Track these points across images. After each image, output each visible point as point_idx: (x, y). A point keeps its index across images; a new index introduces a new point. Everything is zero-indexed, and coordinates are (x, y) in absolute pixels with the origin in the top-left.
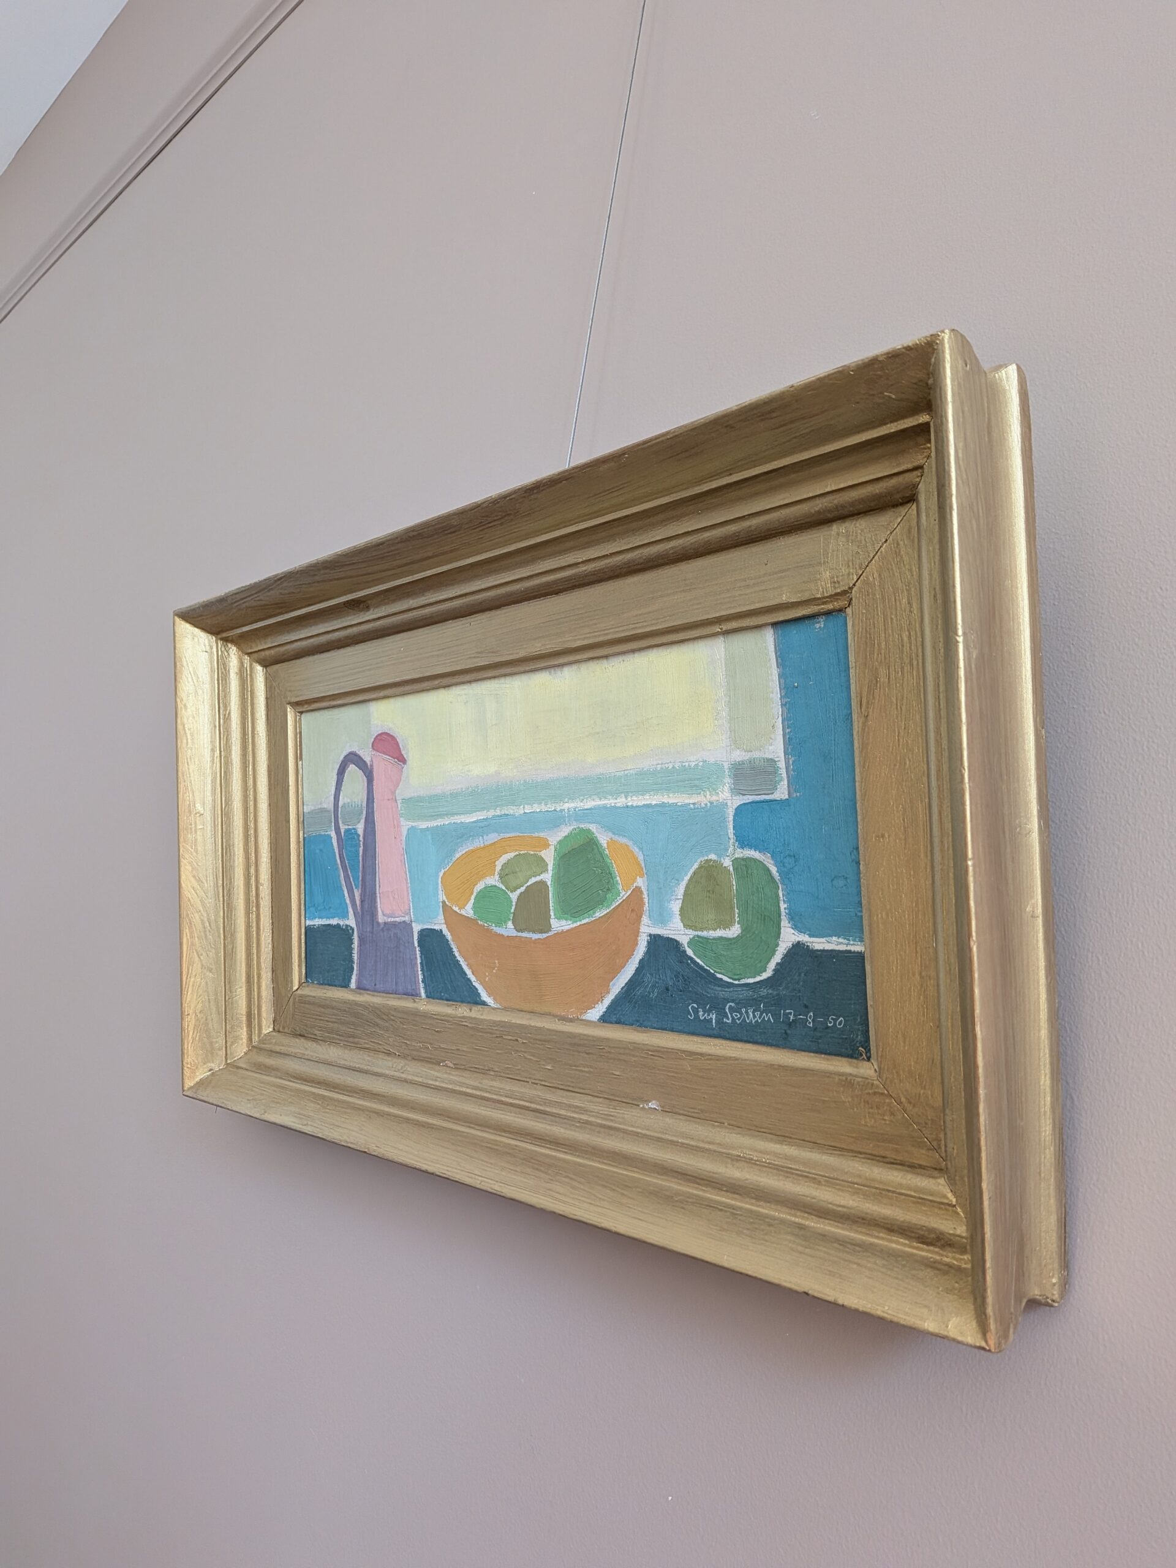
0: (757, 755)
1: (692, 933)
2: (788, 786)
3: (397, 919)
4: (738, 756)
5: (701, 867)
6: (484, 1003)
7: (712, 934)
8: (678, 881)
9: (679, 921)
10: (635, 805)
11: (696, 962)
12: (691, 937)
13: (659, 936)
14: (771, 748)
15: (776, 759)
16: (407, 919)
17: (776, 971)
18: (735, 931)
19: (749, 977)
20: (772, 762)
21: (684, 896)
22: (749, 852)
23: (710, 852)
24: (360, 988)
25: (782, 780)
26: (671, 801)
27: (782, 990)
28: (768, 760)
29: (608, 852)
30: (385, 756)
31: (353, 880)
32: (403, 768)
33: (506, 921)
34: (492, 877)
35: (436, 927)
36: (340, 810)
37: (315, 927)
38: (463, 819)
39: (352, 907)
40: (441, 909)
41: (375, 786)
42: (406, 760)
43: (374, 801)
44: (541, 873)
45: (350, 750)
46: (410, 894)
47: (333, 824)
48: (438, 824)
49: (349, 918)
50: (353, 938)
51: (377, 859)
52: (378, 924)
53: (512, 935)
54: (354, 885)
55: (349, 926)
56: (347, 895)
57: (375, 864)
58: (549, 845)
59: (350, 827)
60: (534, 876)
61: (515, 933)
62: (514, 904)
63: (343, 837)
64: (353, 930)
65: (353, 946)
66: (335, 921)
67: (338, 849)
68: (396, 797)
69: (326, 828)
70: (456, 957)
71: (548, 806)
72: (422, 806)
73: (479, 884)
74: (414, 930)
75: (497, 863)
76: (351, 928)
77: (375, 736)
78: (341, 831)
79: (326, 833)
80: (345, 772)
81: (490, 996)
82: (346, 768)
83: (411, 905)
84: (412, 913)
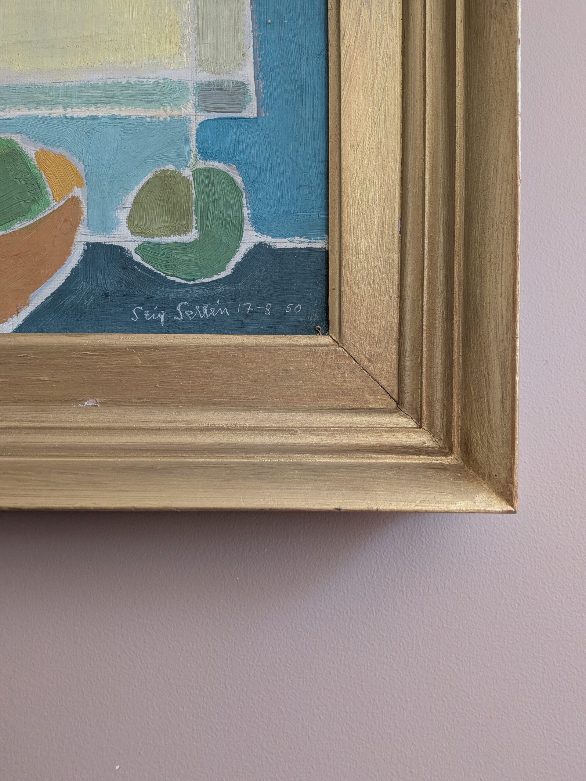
0: (225, 77)
1: (140, 240)
2: (258, 107)
4: (204, 77)
5: (155, 177)
7: (165, 240)
8: (127, 191)
9: (126, 228)
10: (75, 117)
11: (144, 267)
12: (140, 243)
13: (100, 244)
14: (240, 72)
15: (246, 83)
17: (236, 270)
18: (193, 235)
19: (206, 277)
20: (241, 85)
21: (132, 205)
22: (213, 163)
23: (168, 162)
25: (251, 101)
26: (123, 114)
27: (241, 286)
28: (237, 83)
29: (36, 163)
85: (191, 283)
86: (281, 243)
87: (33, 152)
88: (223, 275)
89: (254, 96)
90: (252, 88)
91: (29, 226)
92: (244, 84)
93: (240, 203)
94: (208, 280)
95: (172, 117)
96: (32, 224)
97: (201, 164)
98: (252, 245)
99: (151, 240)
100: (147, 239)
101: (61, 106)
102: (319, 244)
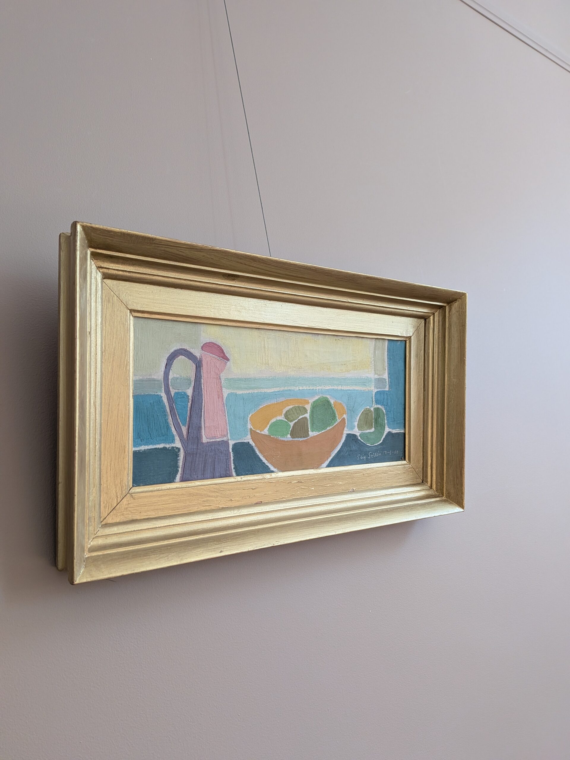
0: (381, 377)
2: (389, 387)
3: (217, 440)
4: (376, 376)
5: (364, 410)
7: (366, 432)
8: (357, 415)
9: (357, 428)
10: (344, 389)
11: (361, 441)
12: (360, 433)
13: (350, 434)
14: (385, 375)
16: (225, 439)
17: (383, 440)
18: (373, 430)
21: (359, 420)
22: (378, 406)
23: (368, 406)
25: (387, 385)
26: (357, 389)
27: (384, 446)
28: (384, 379)
29: (333, 406)
30: (212, 355)
31: (181, 421)
32: (227, 363)
33: (286, 435)
34: (280, 416)
35: (245, 441)
36: (170, 381)
37: (141, 451)
38: (266, 390)
39: (179, 436)
40: (249, 432)
41: (203, 370)
42: (229, 359)
43: (202, 378)
44: (305, 414)
45: (181, 348)
46: (228, 426)
47: (163, 389)
48: (250, 392)
49: (175, 443)
50: (179, 454)
51: (203, 409)
52: (203, 443)
53: (290, 440)
54: (182, 424)
55: (176, 447)
56: (174, 430)
57: (201, 412)
58: (309, 403)
59: (180, 391)
60: (301, 415)
61: (291, 439)
62: (291, 427)
63: (173, 396)
64: (179, 449)
65: (178, 458)
66: (161, 446)
67: (168, 403)
68: (220, 377)
69: (156, 391)
70: (257, 454)
71: (310, 387)
72: (240, 383)
73: (272, 420)
74: (230, 444)
75: (283, 410)
76: (177, 448)
77: (204, 343)
78: (172, 393)
79: (156, 394)
80: (175, 359)
81: (275, 468)
82: (176, 357)
83: (229, 432)
84: (229, 436)
85: (372, 445)
86: (394, 431)
87: (333, 402)
88: (380, 442)
89: (388, 384)
90: (387, 381)
91: (331, 428)
92: (386, 379)
93: (385, 419)
94: (376, 444)
95: (369, 390)
96: (332, 428)
97: (376, 406)
98: (387, 432)
99: (363, 432)
100: (362, 432)
101: (340, 386)
102: (403, 431)
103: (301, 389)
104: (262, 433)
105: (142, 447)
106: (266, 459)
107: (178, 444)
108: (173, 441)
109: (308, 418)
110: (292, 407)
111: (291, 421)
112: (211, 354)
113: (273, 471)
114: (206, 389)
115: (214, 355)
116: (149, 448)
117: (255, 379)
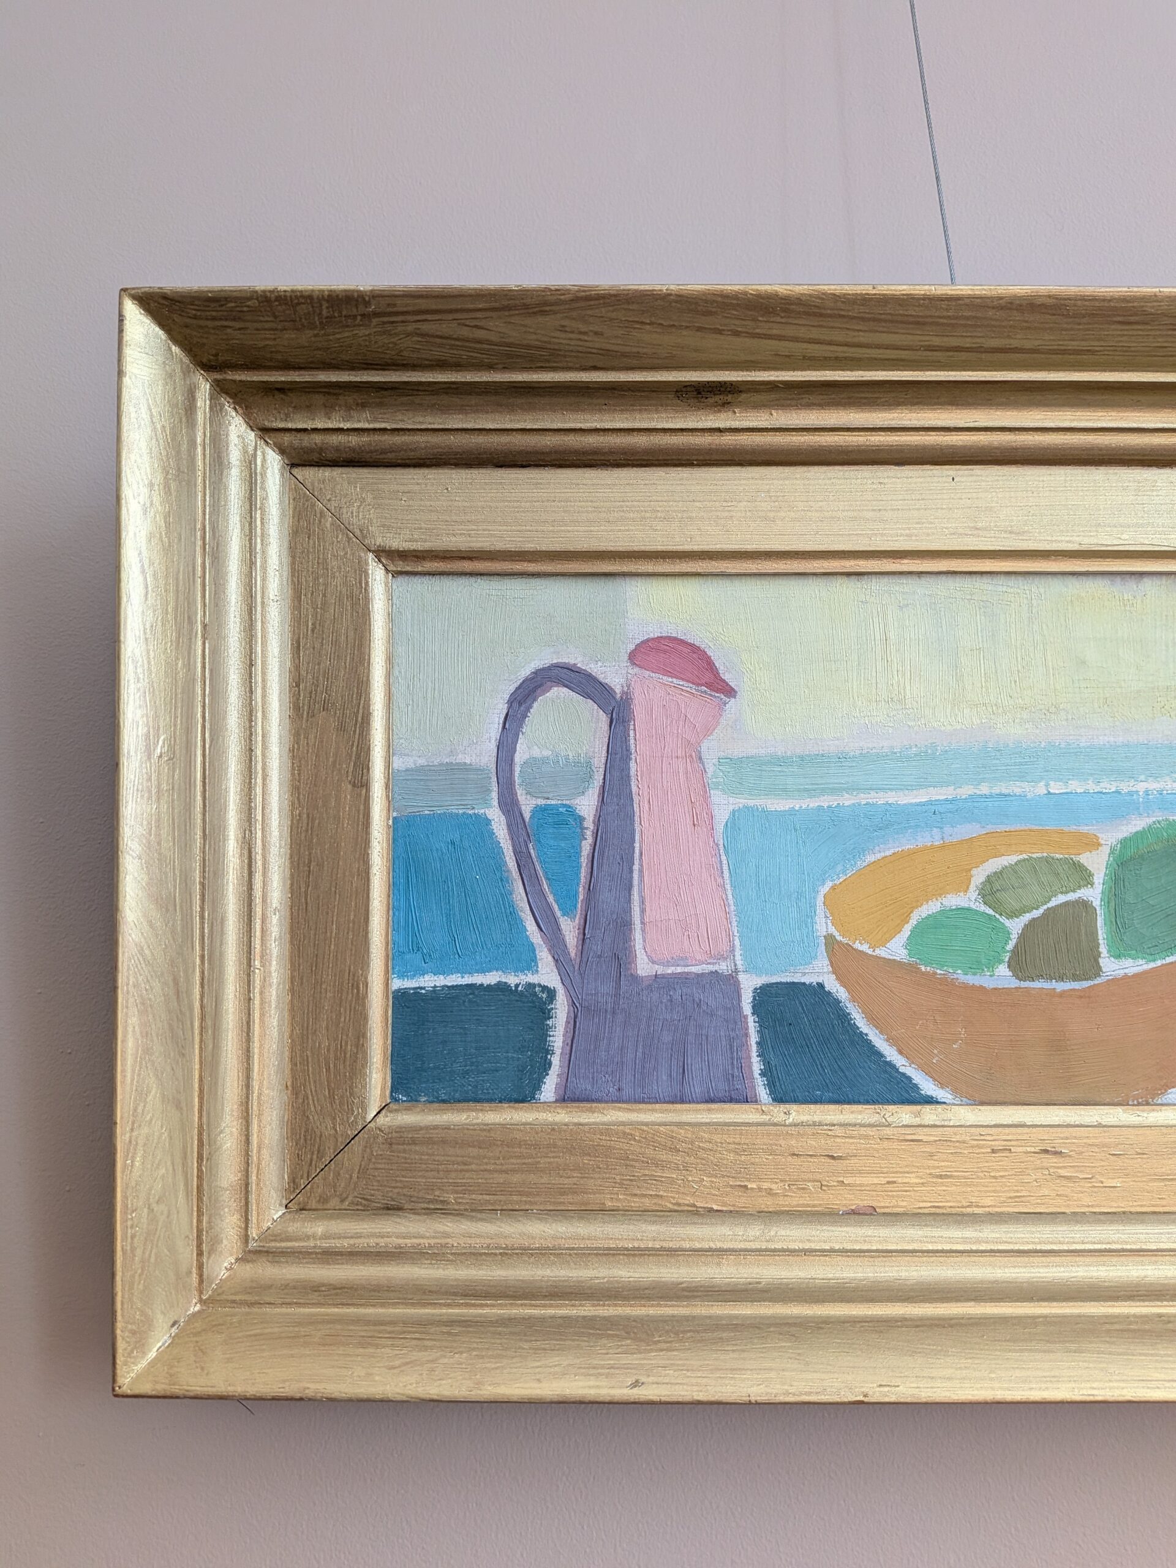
3: (694, 969)
6: (930, 1101)
16: (723, 967)
24: (566, 1097)
30: (670, 680)
31: (557, 901)
32: (725, 704)
33: (992, 964)
34: (962, 894)
35: (806, 980)
36: (517, 769)
37: (423, 991)
38: (892, 798)
39: (549, 950)
40: (823, 947)
41: (635, 730)
42: (733, 689)
43: (633, 756)
44: (1079, 887)
45: (555, 661)
46: (735, 924)
47: (494, 795)
48: (823, 804)
49: (537, 971)
50: (552, 1009)
51: (636, 862)
52: (635, 978)
53: (1009, 986)
54: (560, 909)
55: (540, 985)
56: (535, 928)
57: (631, 871)
58: (1099, 845)
59: (553, 802)
60: (1062, 893)
61: (1014, 983)
62: (1014, 937)
63: (527, 820)
64: (551, 993)
65: (549, 1022)
66: (490, 978)
67: (509, 842)
68: (700, 752)
69: (470, 802)
70: (858, 1028)
71: (1102, 785)
72: (780, 771)
73: (925, 907)
74: (742, 986)
75: (974, 872)
76: (545, 988)
77: (638, 642)
78: (523, 808)
79: (471, 812)
80: (535, 700)
81: (942, 1088)
82: (539, 691)
83: (737, 942)
84: (738, 957)
103: (1057, 792)
104: (881, 952)
105: (427, 977)
106: (900, 1052)
107: (547, 975)
108: (530, 963)
109: (1096, 903)
110: (1013, 859)
111: (1013, 914)
112: (665, 678)
113: (932, 1098)
114: (646, 794)
115: (677, 677)
116: (449, 984)
117: (842, 758)
